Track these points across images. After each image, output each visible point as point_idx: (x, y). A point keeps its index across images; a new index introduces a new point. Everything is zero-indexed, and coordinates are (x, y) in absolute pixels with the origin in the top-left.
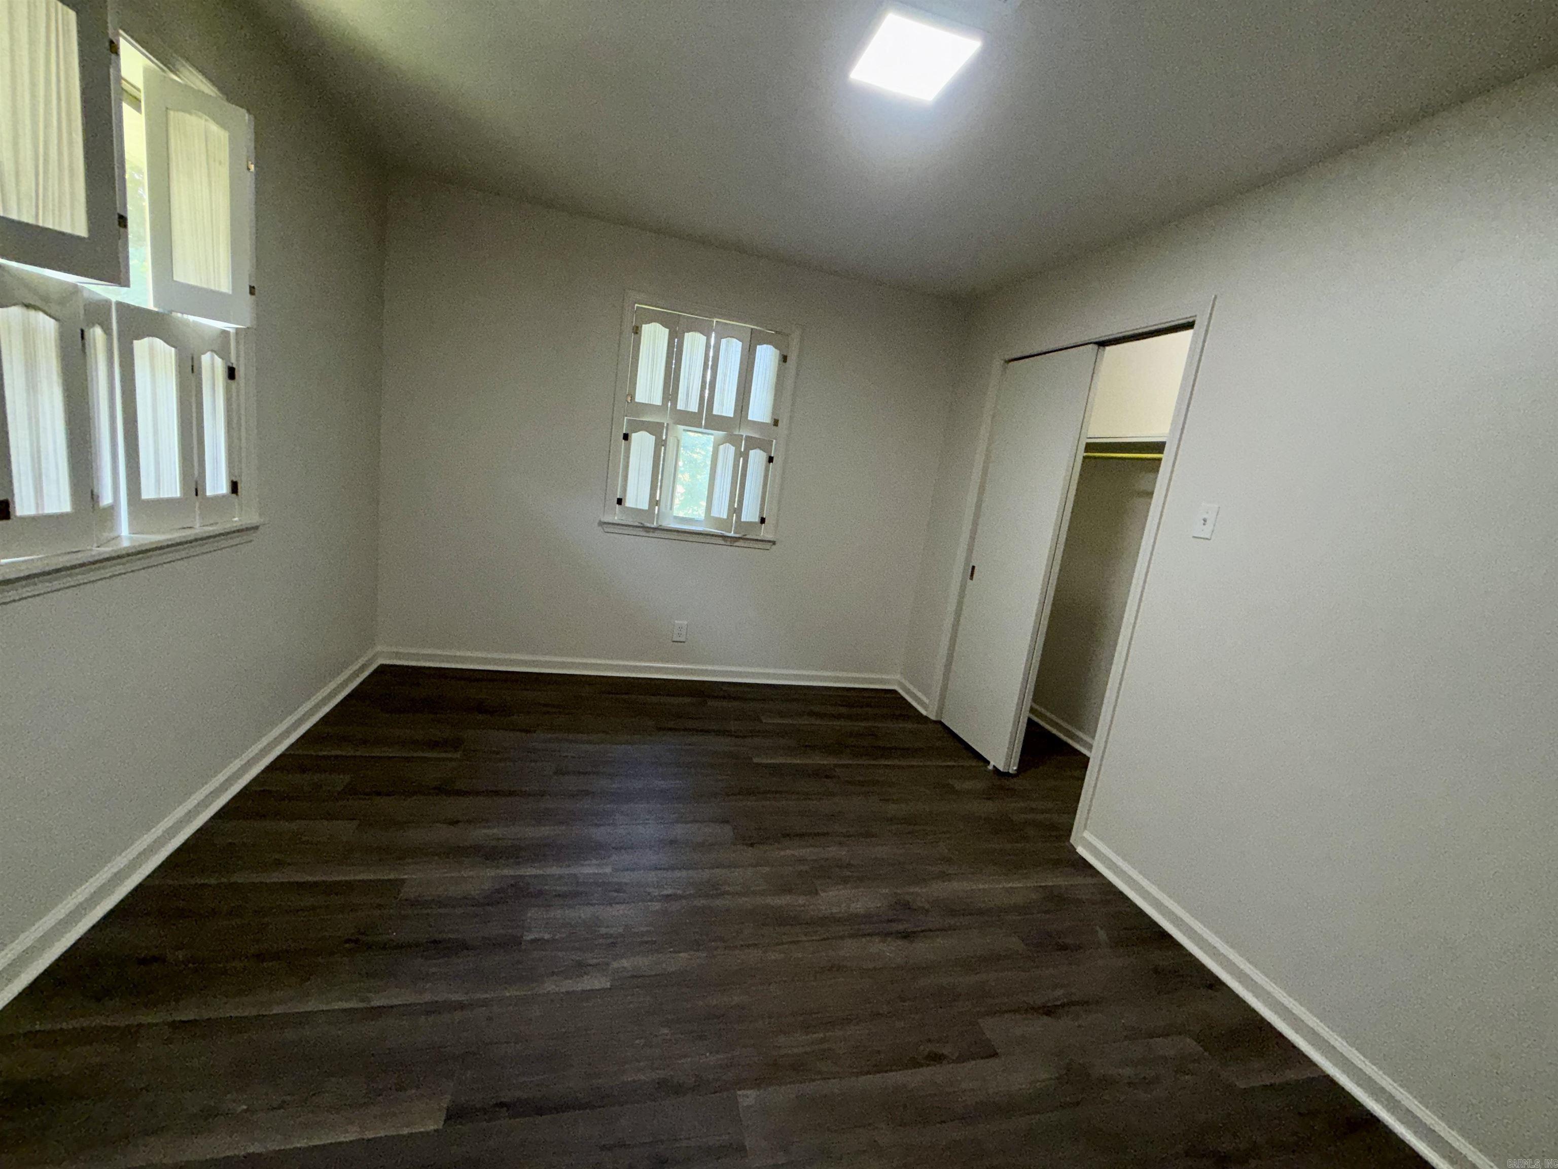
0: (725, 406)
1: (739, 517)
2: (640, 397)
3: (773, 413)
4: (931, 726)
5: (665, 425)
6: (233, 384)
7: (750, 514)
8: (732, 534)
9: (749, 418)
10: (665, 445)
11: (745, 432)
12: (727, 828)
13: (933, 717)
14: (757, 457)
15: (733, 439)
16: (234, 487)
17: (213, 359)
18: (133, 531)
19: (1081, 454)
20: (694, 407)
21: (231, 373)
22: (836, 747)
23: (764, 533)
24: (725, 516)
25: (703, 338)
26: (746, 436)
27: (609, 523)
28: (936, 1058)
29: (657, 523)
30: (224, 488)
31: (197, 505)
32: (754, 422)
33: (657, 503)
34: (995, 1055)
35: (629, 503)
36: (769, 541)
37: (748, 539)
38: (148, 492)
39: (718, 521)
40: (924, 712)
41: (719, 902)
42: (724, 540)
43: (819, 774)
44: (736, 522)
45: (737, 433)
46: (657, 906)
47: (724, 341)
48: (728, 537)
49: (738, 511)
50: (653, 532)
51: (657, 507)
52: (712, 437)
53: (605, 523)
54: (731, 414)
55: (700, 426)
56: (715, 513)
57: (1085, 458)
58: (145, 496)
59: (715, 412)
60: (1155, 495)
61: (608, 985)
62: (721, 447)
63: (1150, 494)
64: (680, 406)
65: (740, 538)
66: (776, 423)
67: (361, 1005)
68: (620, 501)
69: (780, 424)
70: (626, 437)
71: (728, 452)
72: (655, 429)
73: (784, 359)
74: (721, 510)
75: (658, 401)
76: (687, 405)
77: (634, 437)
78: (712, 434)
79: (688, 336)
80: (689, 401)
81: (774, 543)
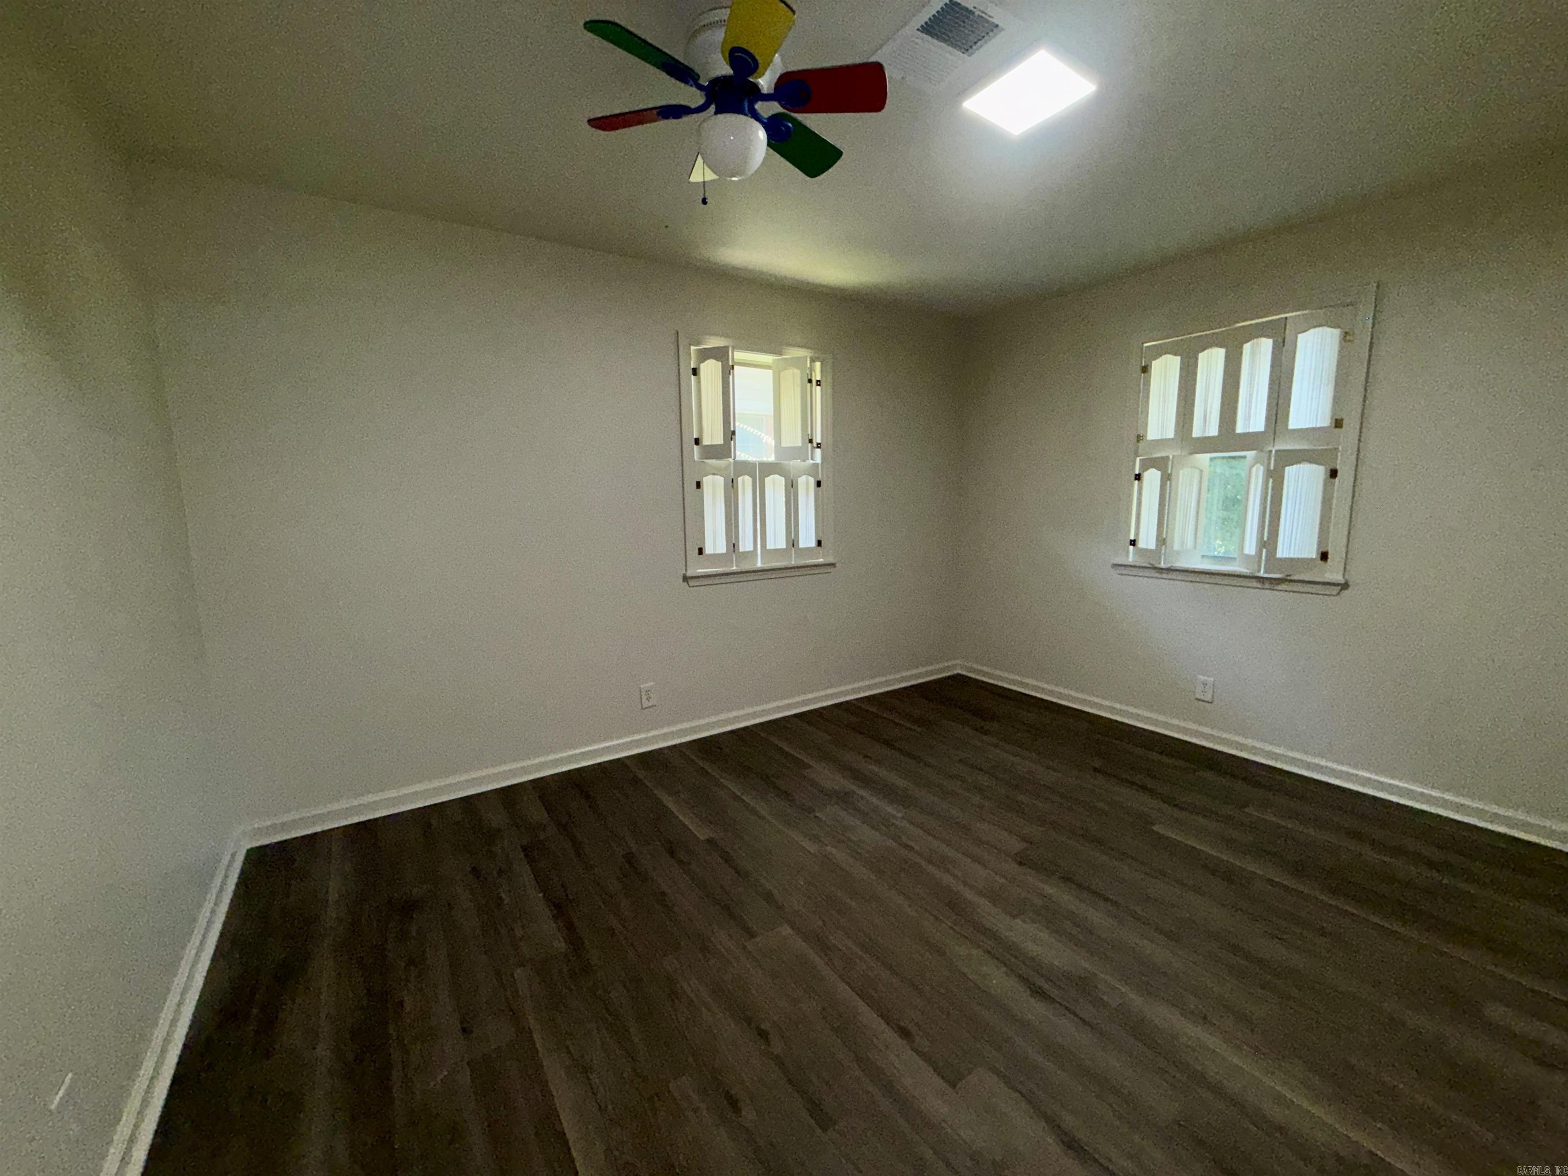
1: (1277, 552)
2: (1152, 434)
3: (1333, 412)
5: (1175, 458)
6: (820, 489)
7: (1297, 548)
8: (1266, 574)
9: (1291, 427)
10: (1169, 479)
11: (1284, 446)
16: (819, 543)
17: (807, 479)
18: (762, 563)
20: (1213, 430)
21: (819, 484)
23: (1332, 573)
24: (1251, 552)
26: (1281, 451)
27: (1124, 566)
29: (1165, 563)
30: (813, 544)
31: (793, 552)
32: (1299, 431)
33: (1165, 542)
35: (1142, 543)
36: (1337, 585)
37: (1299, 581)
38: (770, 546)
39: (1244, 558)
44: (1267, 559)
45: (1273, 448)
49: (1270, 545)
50: (1167, 573)
51: (1163, 547)
53: (1121, 565)
55: (1219, 451)
58: (768, 547)
59: (1241, 430)
64: (1196, 433)
65: (1279, 579)
66: (1338, 424)
68: (1133, 543)
69: (1346, 423)
70: (1138, 477)
72: (1165, 465)
73: (1349, 336)
75: (1170, 434)
76: (1204, 431)
77: (1145, 476)
79: (1204, 355)
80: (1206, 425)
81: (1346, 586)
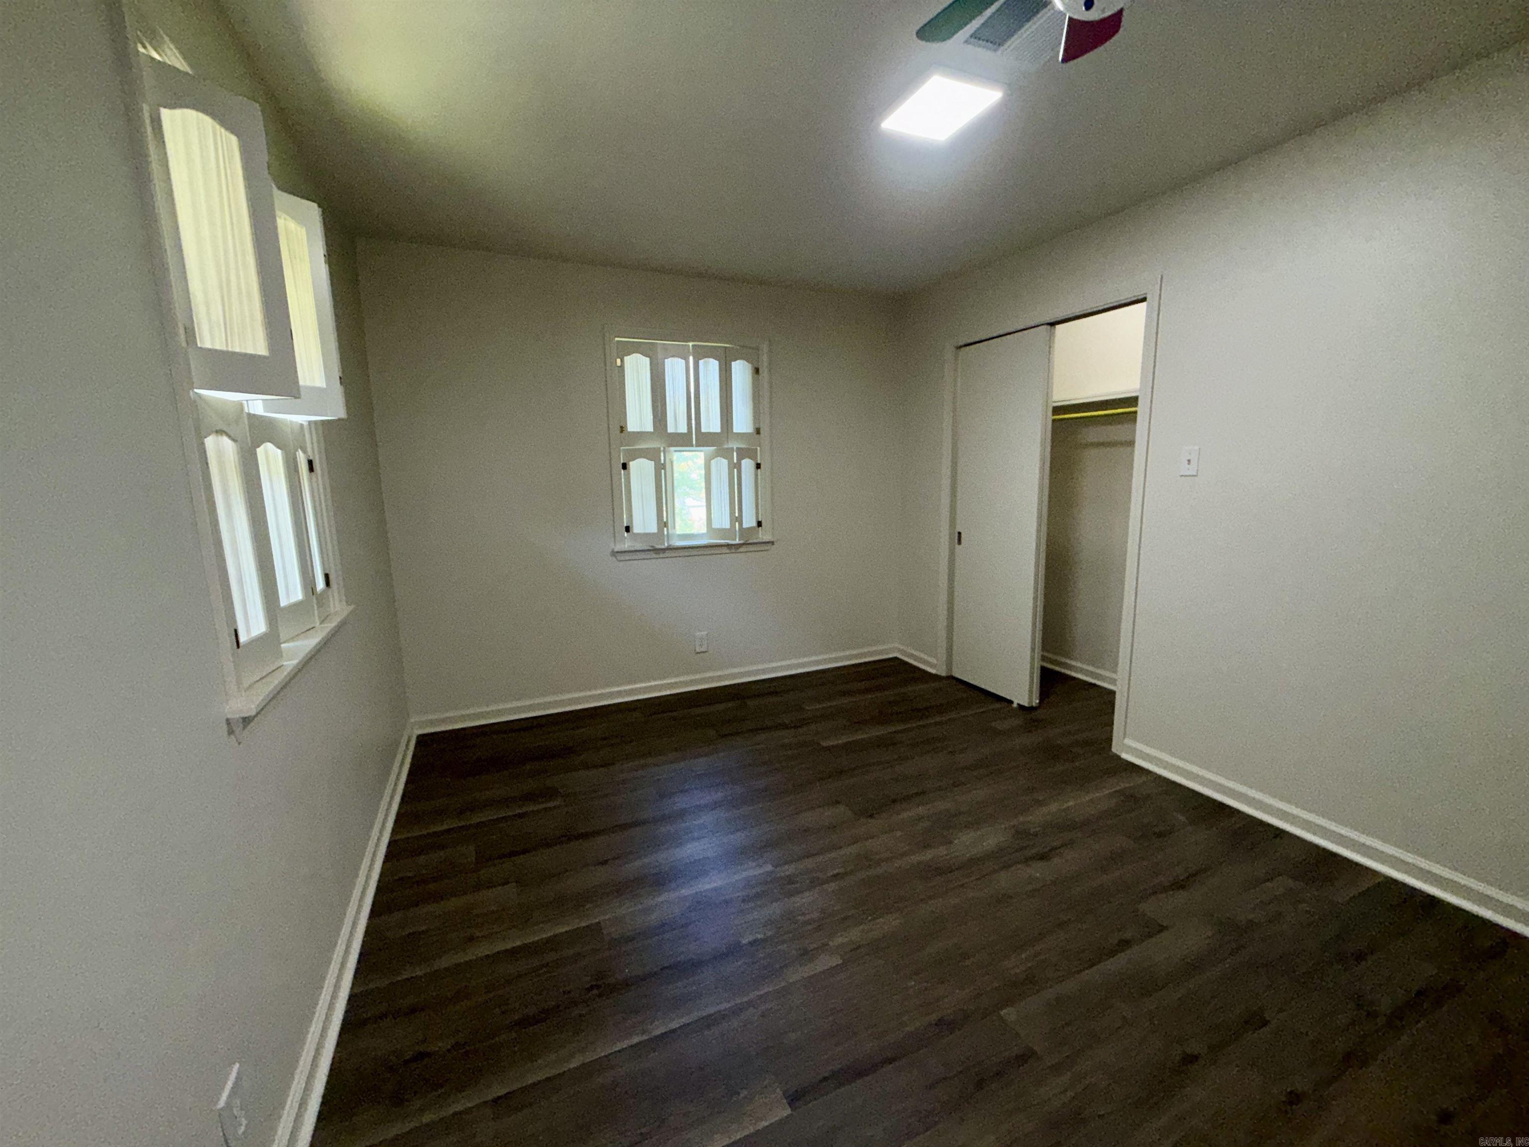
0: (712, 423)
1: (741, 524)
2: (632, 427)
3: (754, 423)
4: (945, 682)
5: (662, 449)
6: (313, 477)
7: (749, 521)
8: (737, 541)
9: (735, 431)
10: (664, 468)
11: (735, 445)
12: (842, 808)
13: (944, 674)
14: (747, 465)
15: (725, 453)
16: (327, 580)
17: (301, 456)
19: (1051, 417)
20: (683, 429)
21: (311, 467)
22: (882, 718)
23: (764, 535)
24: (728, 526)
25: (682, 362)
26: (737, 448)
27: (622, 552)
28: (1124, 944)
29: (668, 543)
30: (323, 582)
31: (314, 603)
32: (738, 434)
33: (666, 525)
34: (1162, 929)
35: (637, 529)
36: (768, 542)
37: (751, 544)
39: (722, 532)
40: (933, 671)
41: (879, 871)
42: (729, 548)
43: (881, 743)
44: (739, 529)
45: (726, 446)
46: (832, 886)
47: (701, 362)
48: (732, 545)
49: (740, 519)
50: (664, 553)
51: (665, 529)
52: (702, 453)
53: (618, 552)
54: (718, 430)
55: (692, 446)
56: (716, 525)
57: (1054, 421)
58: (282, 604)
59: (703, 430)
60: (1137, 444)
61: (840, 962)
62: (713, 461)
63: (1131, 443)
64: (671, 429)
65: (743, 544)
66: (758, 431)
67: (645, 1037)
68: (628, 529)
69: (762, 431)
70: (625, 466)
71: (721, 465)
72: (652, 455)
73: (757, 371)
74: (723, 521)
75: (649, 427)
76: (676, 427)
77: (632, 465)
78: (701, 451)
79: (669, 362)
80: (677, 423)
81: (773, 543)
